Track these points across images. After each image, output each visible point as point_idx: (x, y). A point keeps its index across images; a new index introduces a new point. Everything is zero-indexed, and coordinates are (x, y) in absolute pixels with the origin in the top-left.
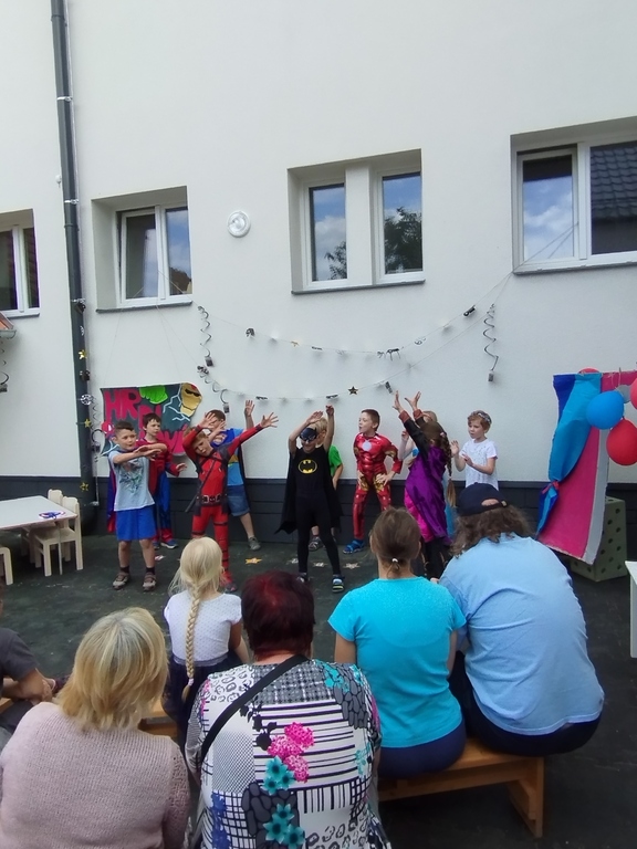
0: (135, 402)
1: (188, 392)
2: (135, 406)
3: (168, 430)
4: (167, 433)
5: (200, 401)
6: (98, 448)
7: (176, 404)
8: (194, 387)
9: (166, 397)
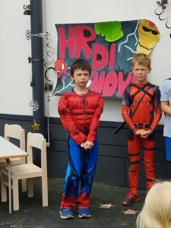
0: (90, 39)
1: (145, 29)
2: (90, 44)
3: (122, 71)
4: (121, 74)
5: (158, 40)
6: (51, 87)
7: (132, 42)
8: (152, 24)
9: (121, 35)
